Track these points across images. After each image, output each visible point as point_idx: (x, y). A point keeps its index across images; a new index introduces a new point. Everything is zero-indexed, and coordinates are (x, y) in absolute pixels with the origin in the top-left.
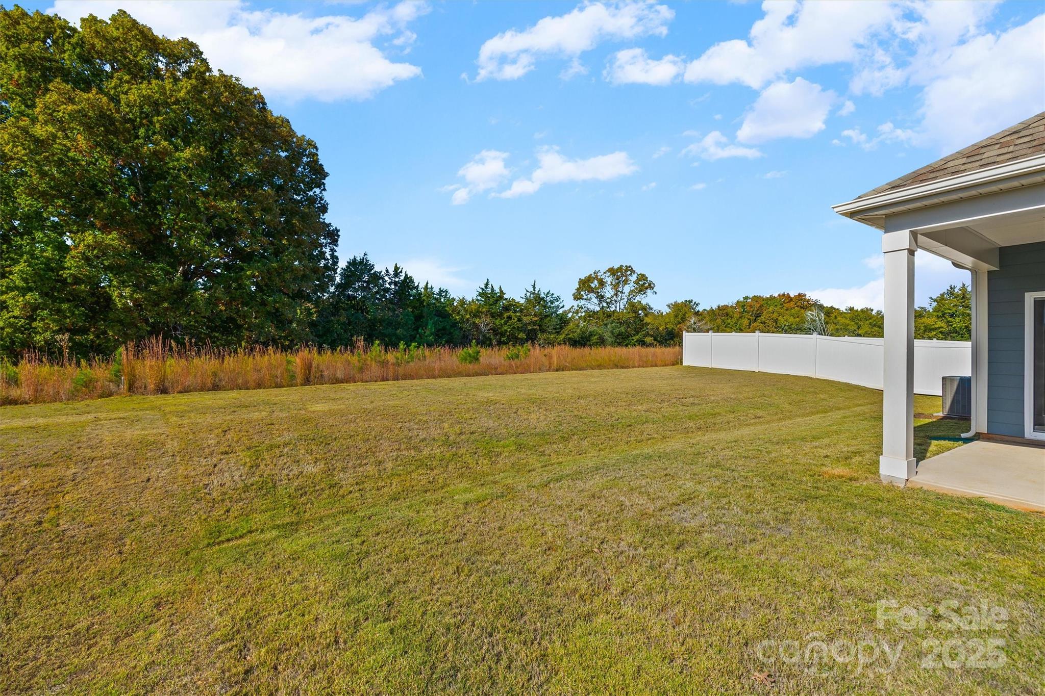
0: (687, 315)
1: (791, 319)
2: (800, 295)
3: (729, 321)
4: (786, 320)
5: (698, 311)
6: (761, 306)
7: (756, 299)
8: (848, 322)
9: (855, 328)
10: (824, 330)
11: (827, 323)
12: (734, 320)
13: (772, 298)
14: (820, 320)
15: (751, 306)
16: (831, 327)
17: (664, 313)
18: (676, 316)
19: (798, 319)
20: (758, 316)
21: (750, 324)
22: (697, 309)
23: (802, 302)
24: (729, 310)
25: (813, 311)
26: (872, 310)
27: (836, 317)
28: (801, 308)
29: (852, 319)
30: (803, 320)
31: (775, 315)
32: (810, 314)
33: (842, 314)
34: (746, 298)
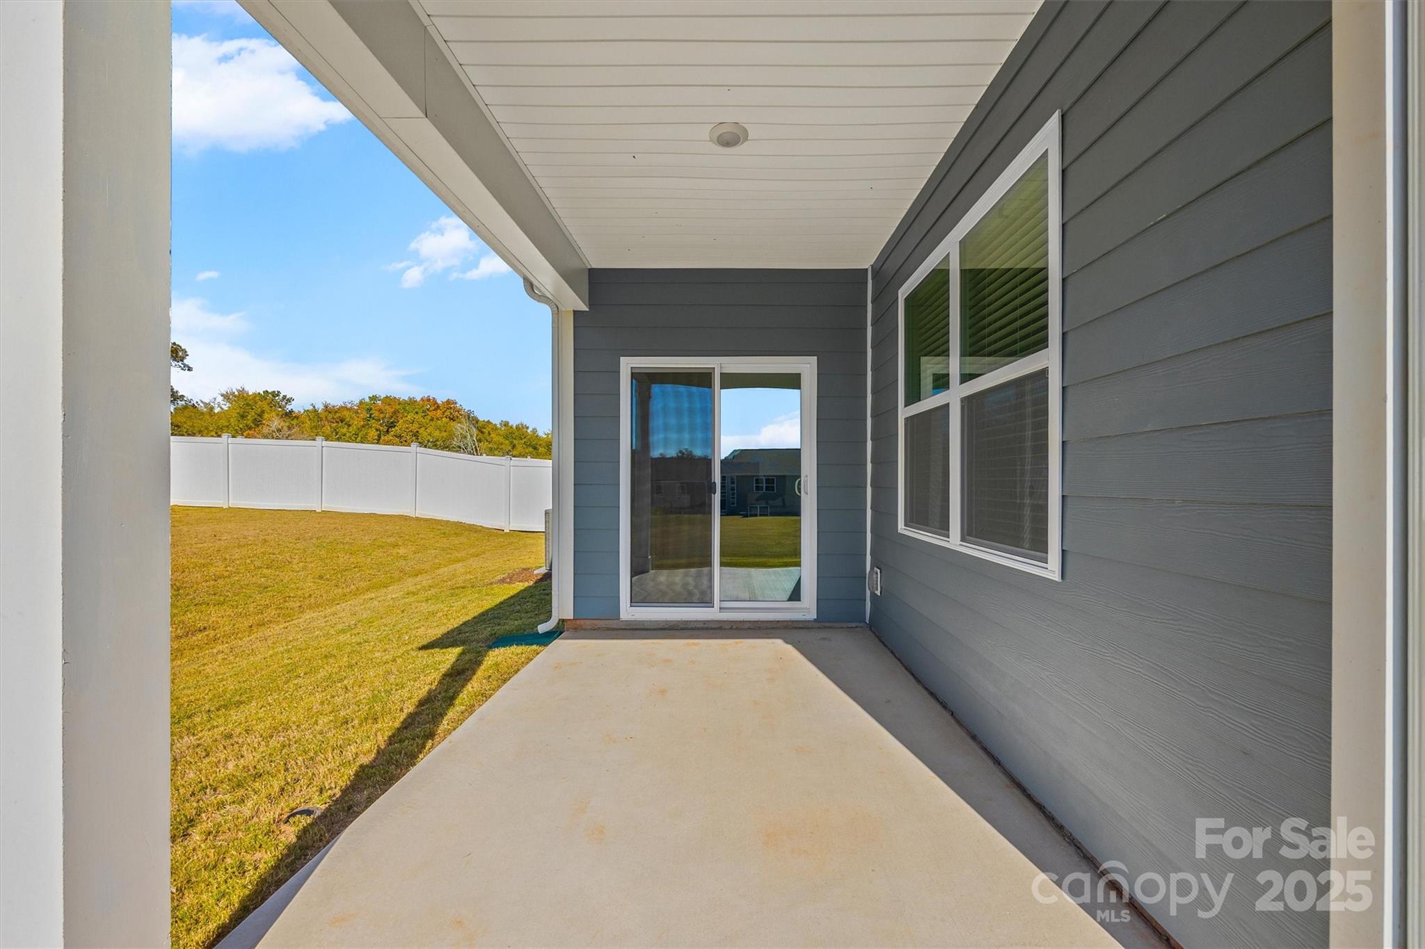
0: (266, 416)
1: (437, 434)
2: (448, 402)
3: (344, 430)
4: (430, 435)
5: (291, 411)
6: (396, 412)
7: (389, 400)
8: (501, 439)
9: (510, 448)
10: (476, 450)
11: (479, 441)
12: (353, 429)
13: (412, 402)
14: (471, 436)
15: (381, 411)
16: (484, 445)
17: (217, 410)
18: (243, 417)
19: (445, 434)
20: (392, 425)
21: (379, 437)
22: (289, 407)
23: (451, 411)
24: (346, 413)
25: (463, 424)
26: (528, 428)
27: (489, 434)
28: (451, 419)
29: (506, 437)
30: (451, 436)
31: (415, 427)
32: (459, 428)
33: (495, 428)
34: (374, 398)
